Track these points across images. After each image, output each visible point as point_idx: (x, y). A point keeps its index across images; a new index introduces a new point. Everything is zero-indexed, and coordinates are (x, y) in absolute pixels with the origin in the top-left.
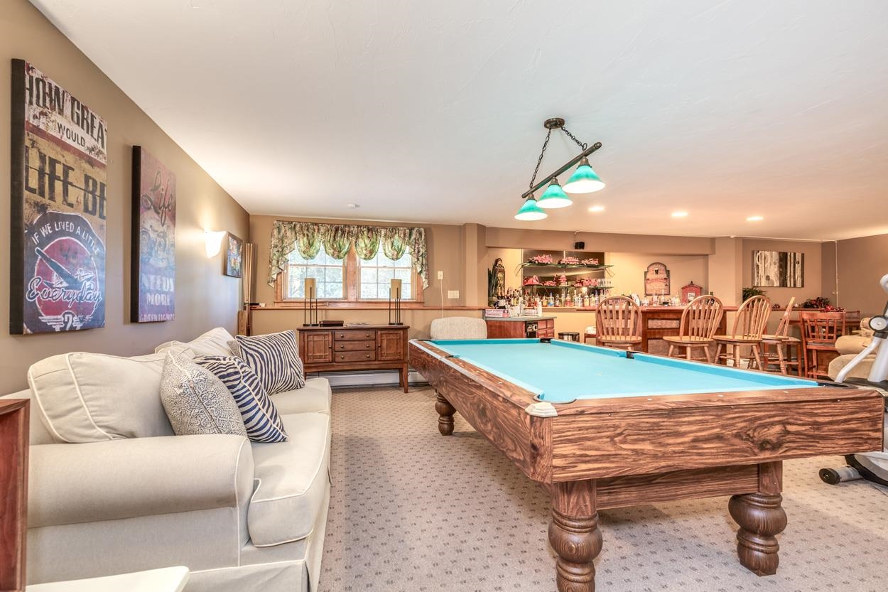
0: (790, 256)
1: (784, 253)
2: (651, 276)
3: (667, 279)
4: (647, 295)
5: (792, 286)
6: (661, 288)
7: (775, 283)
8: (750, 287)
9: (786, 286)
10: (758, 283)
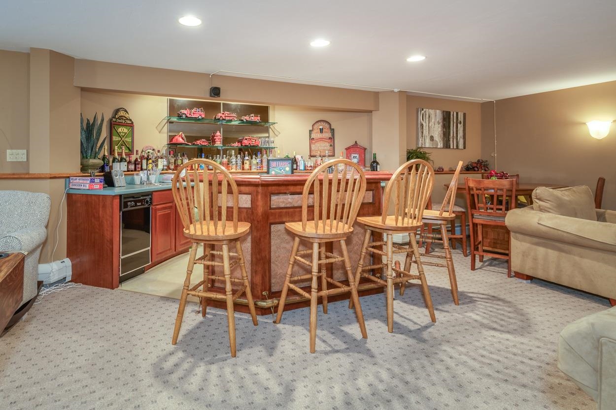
0: (453, 115)
1: (447, 112)
2: (316, 135)
3: (332, 139)
4: (311, 156)
5: (455, 147)
6: (325, 148)
7: (439, 144)
8: (414, 148)
9: (450, 148)
10: (422, 144)
